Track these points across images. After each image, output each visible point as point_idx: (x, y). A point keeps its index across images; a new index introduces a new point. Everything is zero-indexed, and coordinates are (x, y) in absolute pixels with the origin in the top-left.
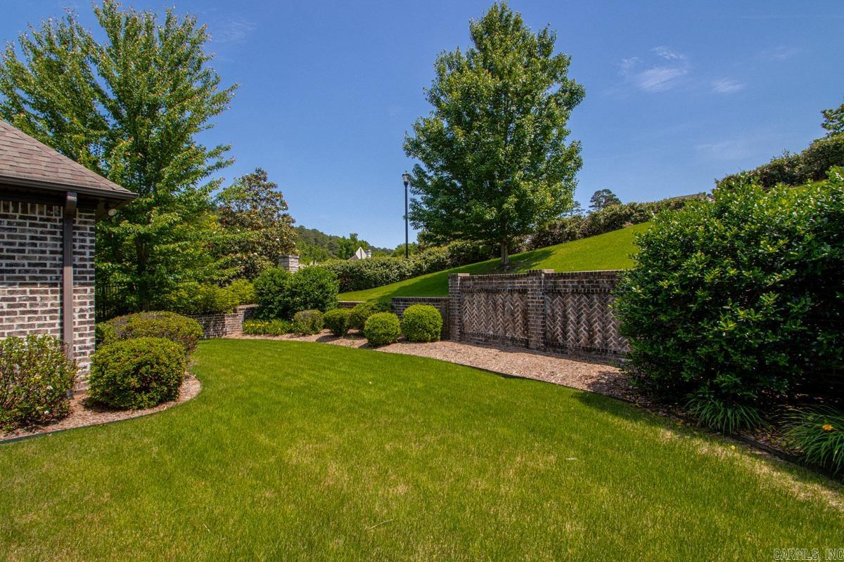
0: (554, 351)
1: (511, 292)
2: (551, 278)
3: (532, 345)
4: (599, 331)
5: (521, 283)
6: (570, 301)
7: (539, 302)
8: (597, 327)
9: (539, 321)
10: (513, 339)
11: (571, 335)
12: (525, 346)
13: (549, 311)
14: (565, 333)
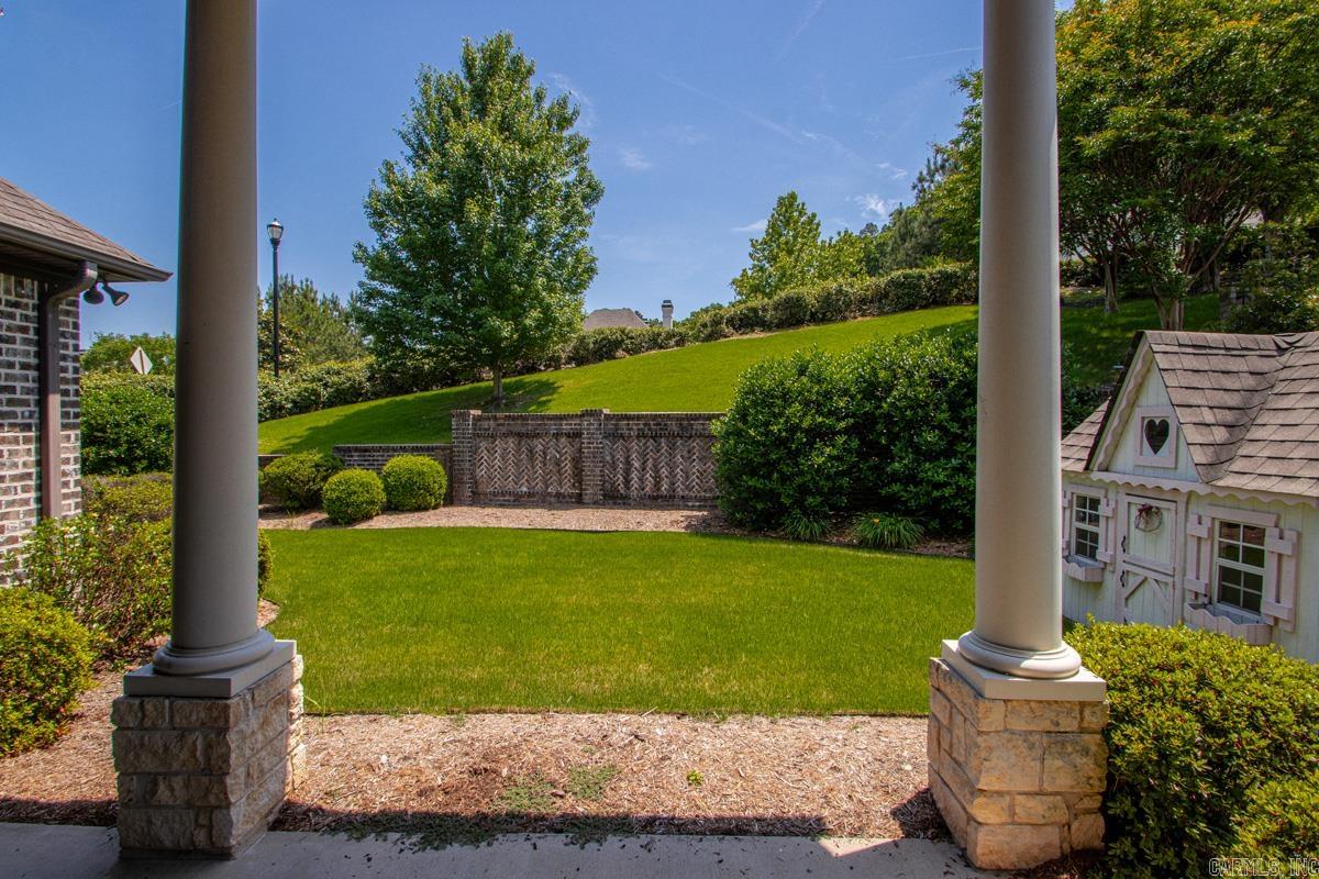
0: (615, 504)
1: (557, 436)
2: (612, 419)
3: (586, 499)
4: (667, 477)
5: (571, 424)
6: (634, 445)
7: (598, 448)
8: (664, 472)
9: (597, 471)
10: (558, 495)
11: (635, 483)
12: (579, 501)
13: (608, 458)
14: (627, 481)
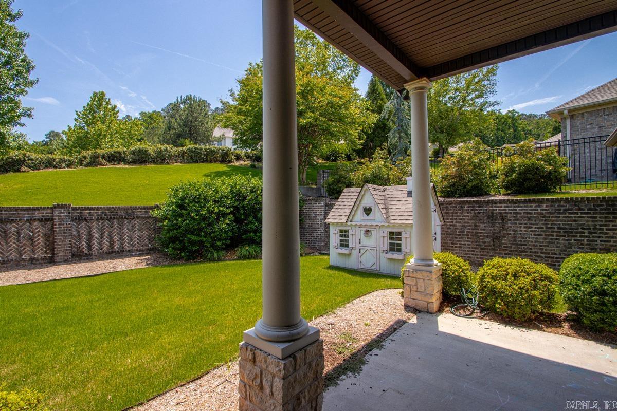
0: (81, 260)
1: (30, 221)
2: (77, 210)
3: (58, 259)
4: (118, 240)
5: (43, 213)
6: (95, 224)
7: (68, 227)
8: (116, 238)
9: (67, 241)
10: (32, 260)
11: (95, 246)
12: (52, 261)
13: (75, 233)
14: (90, 246)
